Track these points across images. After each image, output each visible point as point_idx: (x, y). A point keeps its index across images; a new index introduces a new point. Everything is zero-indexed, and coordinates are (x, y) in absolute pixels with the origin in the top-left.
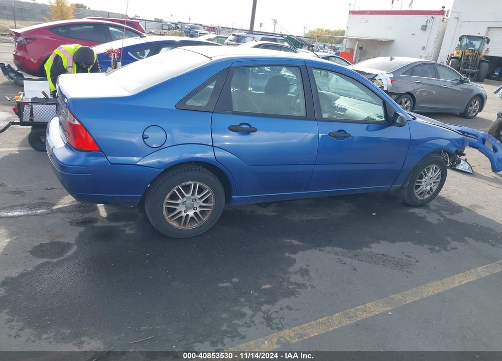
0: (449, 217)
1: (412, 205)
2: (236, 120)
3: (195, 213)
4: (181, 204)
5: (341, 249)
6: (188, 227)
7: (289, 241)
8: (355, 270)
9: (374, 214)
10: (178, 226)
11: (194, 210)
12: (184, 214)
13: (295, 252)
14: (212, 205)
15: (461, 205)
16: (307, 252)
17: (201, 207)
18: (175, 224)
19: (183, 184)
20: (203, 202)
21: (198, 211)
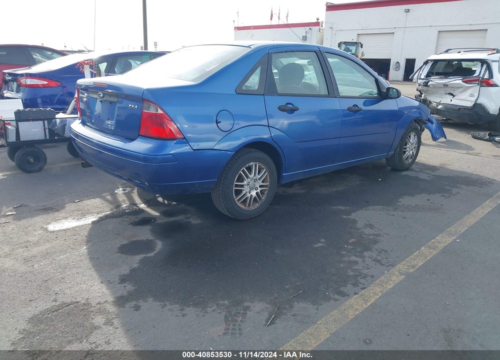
0: (433, 173)
1: (401, 169)
2: (282, 101)
3: (257, 193)
4: (246, 185)
5: (381, 207)
6: (252, 208)
7: (336, 207)
8: (405, 218)
9: (380, 180)
10: (244, 207)
11: (256, 190)
12: (249, 195)
13: (349, 214)
14: (268, 184)
15: (434, 165)
16: (358, 212)
17: (261, 186)
18: (242, 206)
19: (247, 165)
20: (263, 182)
21: (259, 191)
